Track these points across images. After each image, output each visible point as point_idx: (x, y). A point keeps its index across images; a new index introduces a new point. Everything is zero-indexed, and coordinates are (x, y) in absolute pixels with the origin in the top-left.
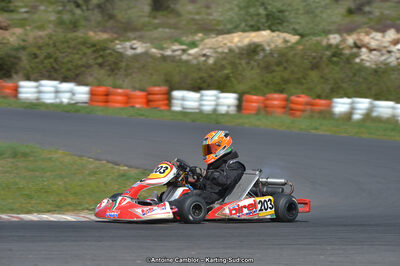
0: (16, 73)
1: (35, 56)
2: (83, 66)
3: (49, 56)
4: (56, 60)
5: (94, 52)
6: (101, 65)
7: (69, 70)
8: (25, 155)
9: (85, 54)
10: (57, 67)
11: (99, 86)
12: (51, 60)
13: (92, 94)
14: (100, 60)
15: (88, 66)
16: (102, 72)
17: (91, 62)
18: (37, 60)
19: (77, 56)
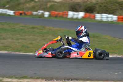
0: (95, 11)
1: (101, 6)
2: (116, 9)
3: (105, 6)
4: (107, 7)
5: (119, 5)
6: (121, 9)
7: (111, 10)
8: (97, 37)
9: (116, 6)
10: (107, 10)
11: (121, 15)
12: (105, 8)
13: (118, 18)
14: (121, 8)
15: (117, 9)
16: (122, 11)
17: (118, 8)
18: (101, 8)
19: (113, 6)
